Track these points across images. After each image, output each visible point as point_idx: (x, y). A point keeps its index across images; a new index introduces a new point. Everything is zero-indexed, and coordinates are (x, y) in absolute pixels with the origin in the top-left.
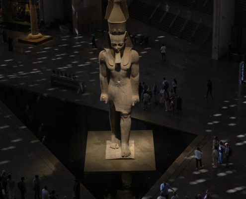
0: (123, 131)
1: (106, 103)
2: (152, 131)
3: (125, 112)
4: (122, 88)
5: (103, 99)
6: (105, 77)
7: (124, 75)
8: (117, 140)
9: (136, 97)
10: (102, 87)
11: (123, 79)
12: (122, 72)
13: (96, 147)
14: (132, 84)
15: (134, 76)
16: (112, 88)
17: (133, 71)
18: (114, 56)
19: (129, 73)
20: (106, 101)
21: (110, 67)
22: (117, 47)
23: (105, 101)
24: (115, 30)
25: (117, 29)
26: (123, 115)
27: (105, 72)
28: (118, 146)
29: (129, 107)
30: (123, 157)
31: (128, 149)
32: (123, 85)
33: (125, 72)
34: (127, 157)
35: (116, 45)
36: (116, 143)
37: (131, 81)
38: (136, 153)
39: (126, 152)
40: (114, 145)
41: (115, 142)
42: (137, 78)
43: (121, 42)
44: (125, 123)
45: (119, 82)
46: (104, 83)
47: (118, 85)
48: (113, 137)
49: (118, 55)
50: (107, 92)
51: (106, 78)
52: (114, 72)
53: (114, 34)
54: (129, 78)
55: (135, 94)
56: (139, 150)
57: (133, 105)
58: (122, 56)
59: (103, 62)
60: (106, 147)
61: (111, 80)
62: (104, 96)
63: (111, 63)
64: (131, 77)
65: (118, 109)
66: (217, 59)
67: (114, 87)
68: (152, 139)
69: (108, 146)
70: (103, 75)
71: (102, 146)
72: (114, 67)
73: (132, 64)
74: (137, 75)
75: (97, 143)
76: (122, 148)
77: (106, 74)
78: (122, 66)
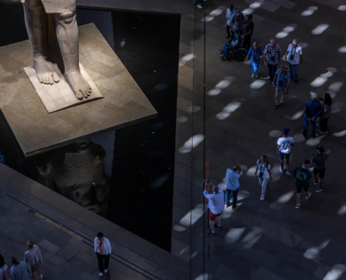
2: (93, 24)
3: (66, 12)
8: (49, 65)
13: (13, 88)
26: (62, 18)
28: (56, 78)
30: (81, 99)
31: (83, 81)
34: (89, 98)
36: (52, 71)
38: (98, 83)
39: (83, 88)
40: (47, 76)
41: (49, 70)
44: (67, 33)
48: (40, 60)
56: (97, 75)
65: (49, 10)
69: (34, 80)
71: (21, 81)
75: (9, 80)
76: (67, 81)
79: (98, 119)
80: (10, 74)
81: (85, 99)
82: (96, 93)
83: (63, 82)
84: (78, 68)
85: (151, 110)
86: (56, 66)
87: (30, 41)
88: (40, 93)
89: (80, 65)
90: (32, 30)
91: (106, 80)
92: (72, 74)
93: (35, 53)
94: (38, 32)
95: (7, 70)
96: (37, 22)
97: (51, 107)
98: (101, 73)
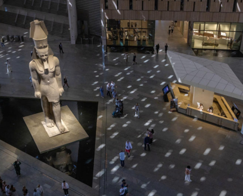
0: (56, 114)
2: (67, 105)
3: (56, 101)
4: (51, 85)
5: (37, 96)
6: (36, 80)
8: (50, 120)
9: (61, 90)
10: (35, 87)
11: (51, 79)
12: (50, 74)
13: (37, 129)
15: (58, 75)
16: (43, 86)
17: (57, 72)
20: (40, 96)
21: (40, 73)
22: (44, 57)
24: (41, 45)
25: (42, 44)
26: (54, 103)
27: (36, 76)
28: (53, 125)
29: (58, 97)
30: (61, 132)
31: (62, 126)
32: (52, 83)
33: (52, 74)
35: (43, 56)
37: (57, 78)
38: (68, 127)
39: (62, 128)
40: (49, 124)
41: (50, 122)
42: (60, 76)
43: (47, 53)
44: (56, 109)
45: (49, 82)
46: (36, 84)
47: (48, 84)
48: (47, 119)
49: (45, 63)
50: (40, 90)
51: (38, 80)
52: (44, 75)
53: (41, 48)
54: (55, 77)
55: (60, 87)
56: (68, 124)
57: (61, 95)
59: (34, 70)
61: (42, 82)
62: (38, 93)
63: (41, 69)
65: (50, 101)
66: (75, 43)
67: (45, 86)
69: (45, 126)
70: (34, 78)
71: (40, 127)
72: (43, 72)
73: (56, 67)
74: (60, 74)
75: (35, 126)
76: (57, 126)
77: (37, 78)
78: (49, 70)
79: (67, 139)
80: (36, 124)
82: (67, 130)
83: (55, 126)
84: (60, 121)
85: (87, 136)
86: (53, 121)
87: (43, 112)
88: (47, 130)
89: (62, 120)
90: (44, 108)
91: (71, 125)
92: (58, 123)
93: (46, 116)
94: (46, 109)
95: (35, 122)
96: (46, 105)
97: (50, 135)
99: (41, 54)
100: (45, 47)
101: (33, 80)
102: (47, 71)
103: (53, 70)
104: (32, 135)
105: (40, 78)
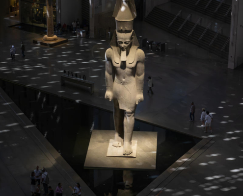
0: (126, 129)
1: (110, 100)
2: (156, 133)
4: (126, 86)
6: (110, 74)
7: (129, 73)
9: (140, 96)
10: (107, 84)
11: (127, 77)
12: (127, 70)
13: (99, 145)
14: (137, 83)
15: (139, 75)
16: (117, 85)
17: (138, 69)
18: (120, 54)
19: (134, 72)
20: (111, 98)
21: (115, 65)
22: (123, 45)
23: (109, 99)
24: (122, 28)
25: (124, 27)
26: (127, 113)
28: (120, 145)
29: (133, 105)
32: (128, 83)
34: (128, 155)
35: (122, 43)
37: (137, 79)
38: (138, 152)
39: (128, 151)
40: (116, 143)
41: (118, 141)
42: (142, 77)
43: (128, 40)
45: (124, 80)
46: (109, 81)
47: (123, 83)
49: (124, 53)
50: (111, 90)
51: (111, 76)
52: (119, 69)
54: (134, 76)
55: (140, 93)
57: (137, 103)
58: (127, 54)
60: (108, 145)
61: (116, 78)
62: (109, 94)
64: (136, 75)
66: (233, 68)
67: (119, 85)
68: (156, 140)
69: (110, 144)
70: (108, 72)
71: (105, 144)
72: (119, 65)
73: (137, 62)
74: (142, 74)
76: (124, 147)
77: (111, 72)
78: (127, 64)
81: (126, 155)
82: (134, 155)
88: (109, 149)
91: (143, 152)
92: (126, 143)
93: (116, 131)
95: (103, 138)
97: (109, 154)
98: (143, 150)
99: (120, 40)
100: (126, 32)
101: (107, 74)
102: (124, 65)
103: (133, 65)
104: (89, 149)
105: (114, 72)
